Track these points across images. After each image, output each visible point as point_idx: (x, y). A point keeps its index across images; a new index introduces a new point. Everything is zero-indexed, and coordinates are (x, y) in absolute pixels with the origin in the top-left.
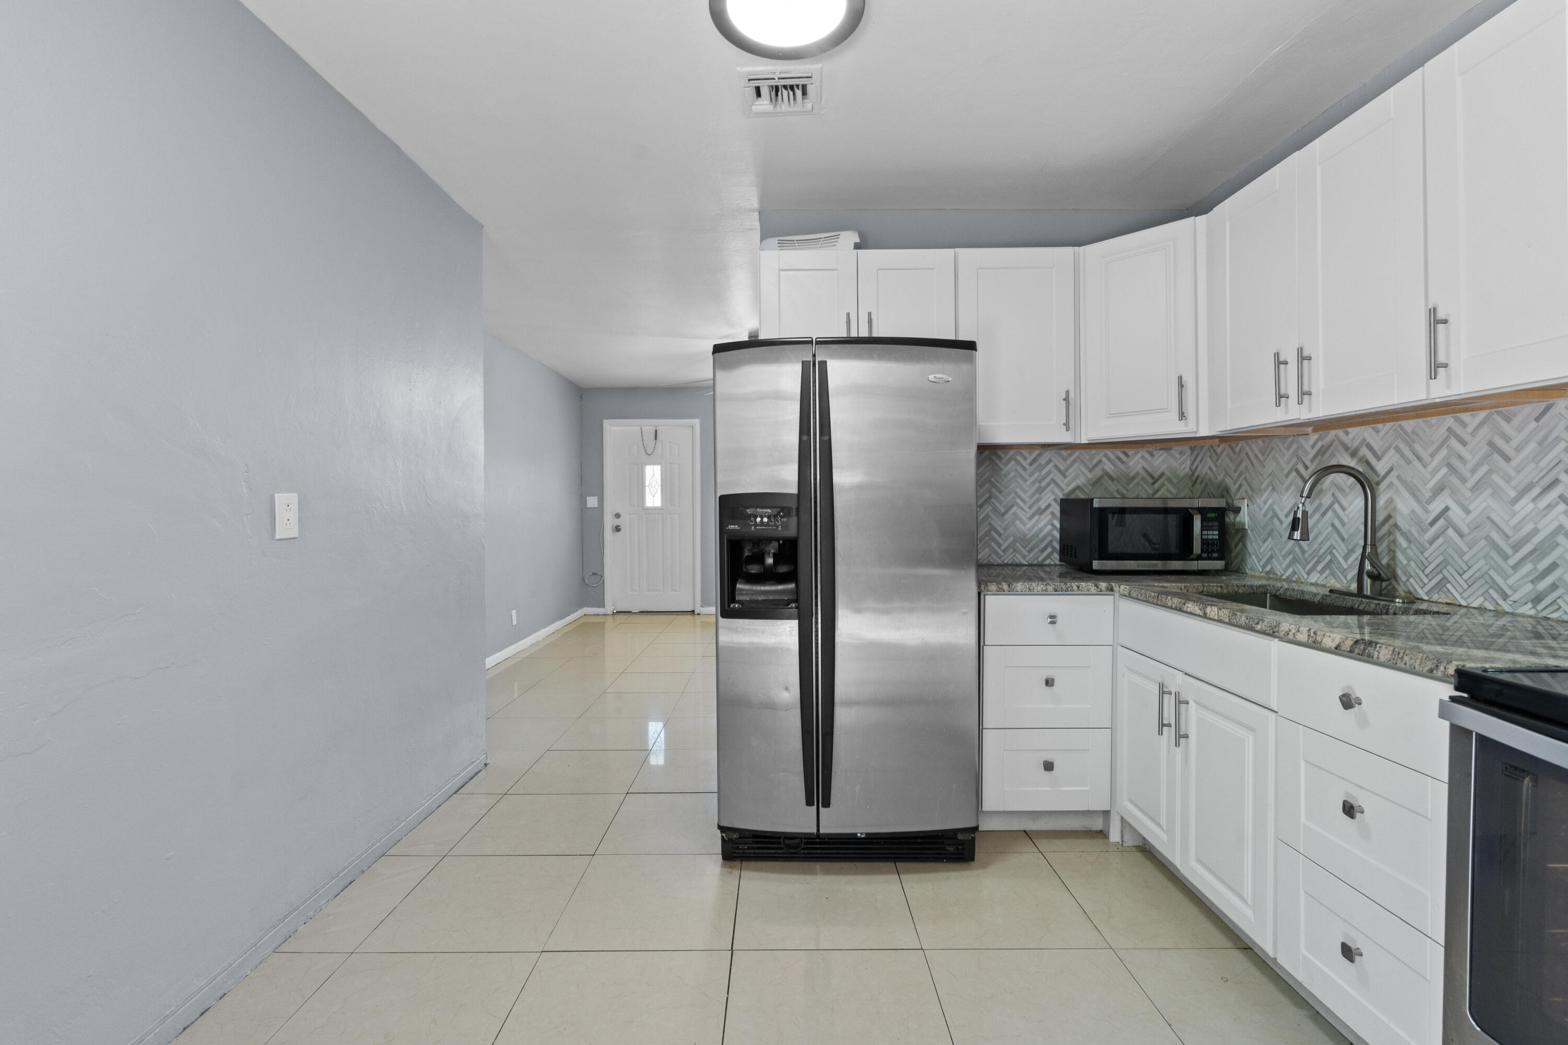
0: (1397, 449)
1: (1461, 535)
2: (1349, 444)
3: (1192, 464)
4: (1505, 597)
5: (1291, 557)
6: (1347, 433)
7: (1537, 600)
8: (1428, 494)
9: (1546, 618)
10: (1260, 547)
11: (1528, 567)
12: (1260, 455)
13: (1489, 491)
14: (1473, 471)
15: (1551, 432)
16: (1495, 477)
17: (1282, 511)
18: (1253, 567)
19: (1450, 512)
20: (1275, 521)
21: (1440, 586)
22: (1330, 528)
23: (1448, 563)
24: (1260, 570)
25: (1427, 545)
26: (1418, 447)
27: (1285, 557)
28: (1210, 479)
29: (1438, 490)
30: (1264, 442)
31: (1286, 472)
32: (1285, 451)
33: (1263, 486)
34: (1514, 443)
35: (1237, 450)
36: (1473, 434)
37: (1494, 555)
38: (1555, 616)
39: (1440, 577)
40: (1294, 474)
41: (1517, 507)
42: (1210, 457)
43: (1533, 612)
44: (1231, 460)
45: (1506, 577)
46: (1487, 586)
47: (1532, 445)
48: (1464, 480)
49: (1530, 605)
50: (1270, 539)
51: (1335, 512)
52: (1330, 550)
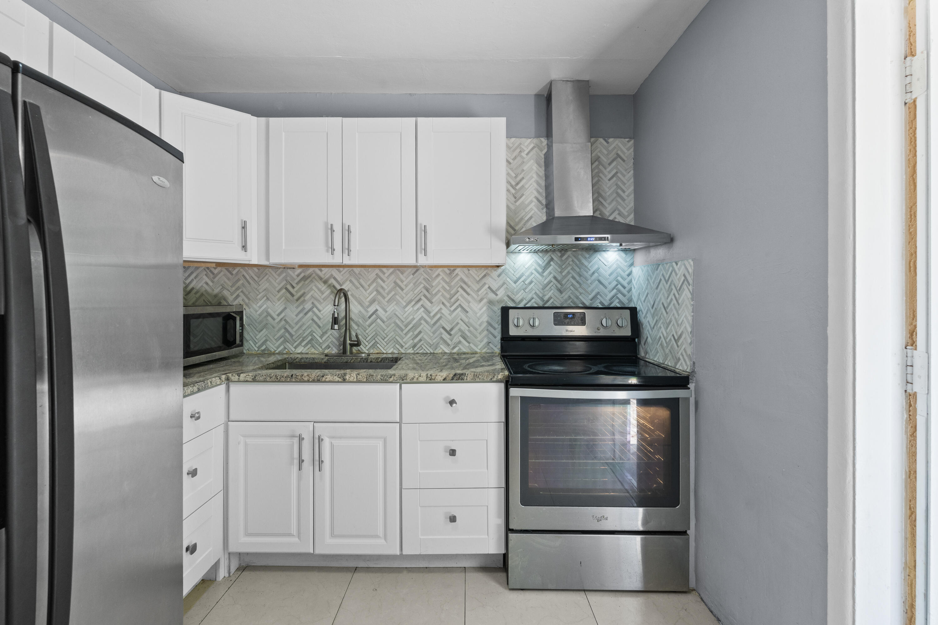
0: (351, 281)
1: (383, 322)
2: (322, 276)
3: (186, 279)
4: (402, 346)
5: (283, 339)
6: (321, 271)
7: (414, 346)
8: (367, 304)
9: (418, 353)
10: (257, 335)
11: (411, 333)
12: (256, 278)
13: (395, 303)
14: (388, 294)
15: (418, 280)
16: (397, 297)
17: (275, 312)
18: (250, 348)
19: (378, 312)
20: (269, 318)
21: (374, 346)
22: (311, 321)
23: (378, 335)
24: (257, 349)
25: (367, 327)
26: (361, 281)
27: (277, 340)
28: (206, 291)
29: (372, 302)
30: (259, 270)
31: (277, 289)
32: (277, 277)
33: (259, 297)
34: (405, 283)
35: (234, 272)
36: (388, 277)
37: (397, 329)
38: (420, 352)
39: (374, 341)
40: (284, 290)
41: (406, 309)
42: (206, 275)
43: (413, 352)
44: (229, 279)
45: (402, 338)
46: (395, 343)
47: (412, 284)
48: (384, 298)
49: (412, 349)
50: (265, 330)
51: (314, 312)
52: (311, 334)
